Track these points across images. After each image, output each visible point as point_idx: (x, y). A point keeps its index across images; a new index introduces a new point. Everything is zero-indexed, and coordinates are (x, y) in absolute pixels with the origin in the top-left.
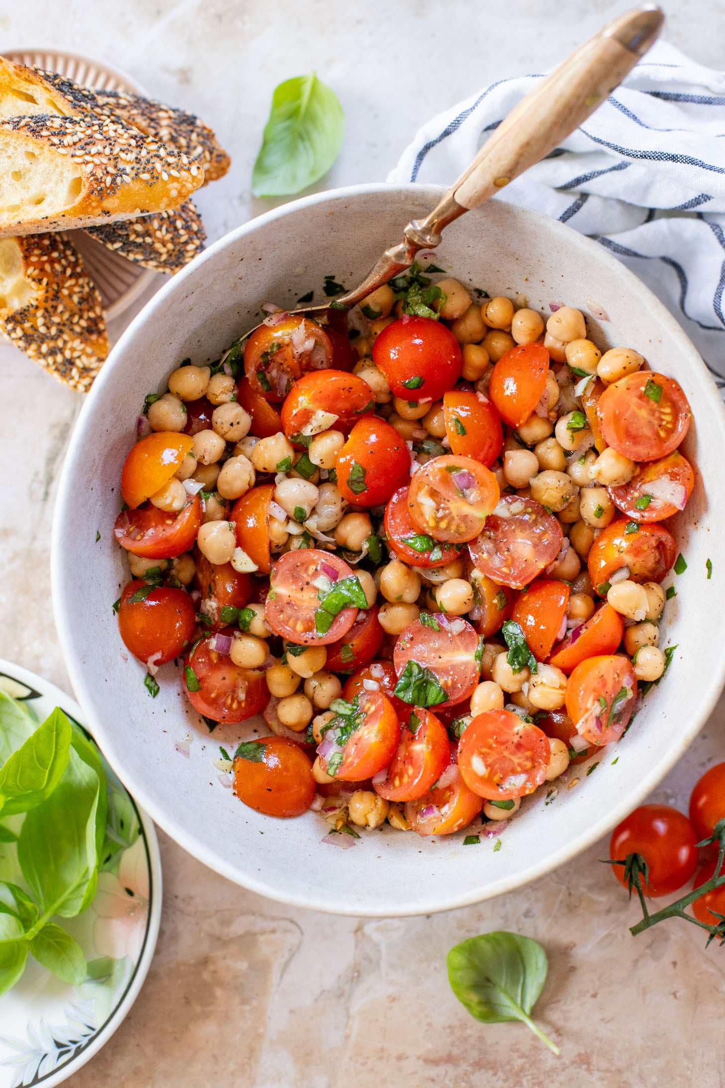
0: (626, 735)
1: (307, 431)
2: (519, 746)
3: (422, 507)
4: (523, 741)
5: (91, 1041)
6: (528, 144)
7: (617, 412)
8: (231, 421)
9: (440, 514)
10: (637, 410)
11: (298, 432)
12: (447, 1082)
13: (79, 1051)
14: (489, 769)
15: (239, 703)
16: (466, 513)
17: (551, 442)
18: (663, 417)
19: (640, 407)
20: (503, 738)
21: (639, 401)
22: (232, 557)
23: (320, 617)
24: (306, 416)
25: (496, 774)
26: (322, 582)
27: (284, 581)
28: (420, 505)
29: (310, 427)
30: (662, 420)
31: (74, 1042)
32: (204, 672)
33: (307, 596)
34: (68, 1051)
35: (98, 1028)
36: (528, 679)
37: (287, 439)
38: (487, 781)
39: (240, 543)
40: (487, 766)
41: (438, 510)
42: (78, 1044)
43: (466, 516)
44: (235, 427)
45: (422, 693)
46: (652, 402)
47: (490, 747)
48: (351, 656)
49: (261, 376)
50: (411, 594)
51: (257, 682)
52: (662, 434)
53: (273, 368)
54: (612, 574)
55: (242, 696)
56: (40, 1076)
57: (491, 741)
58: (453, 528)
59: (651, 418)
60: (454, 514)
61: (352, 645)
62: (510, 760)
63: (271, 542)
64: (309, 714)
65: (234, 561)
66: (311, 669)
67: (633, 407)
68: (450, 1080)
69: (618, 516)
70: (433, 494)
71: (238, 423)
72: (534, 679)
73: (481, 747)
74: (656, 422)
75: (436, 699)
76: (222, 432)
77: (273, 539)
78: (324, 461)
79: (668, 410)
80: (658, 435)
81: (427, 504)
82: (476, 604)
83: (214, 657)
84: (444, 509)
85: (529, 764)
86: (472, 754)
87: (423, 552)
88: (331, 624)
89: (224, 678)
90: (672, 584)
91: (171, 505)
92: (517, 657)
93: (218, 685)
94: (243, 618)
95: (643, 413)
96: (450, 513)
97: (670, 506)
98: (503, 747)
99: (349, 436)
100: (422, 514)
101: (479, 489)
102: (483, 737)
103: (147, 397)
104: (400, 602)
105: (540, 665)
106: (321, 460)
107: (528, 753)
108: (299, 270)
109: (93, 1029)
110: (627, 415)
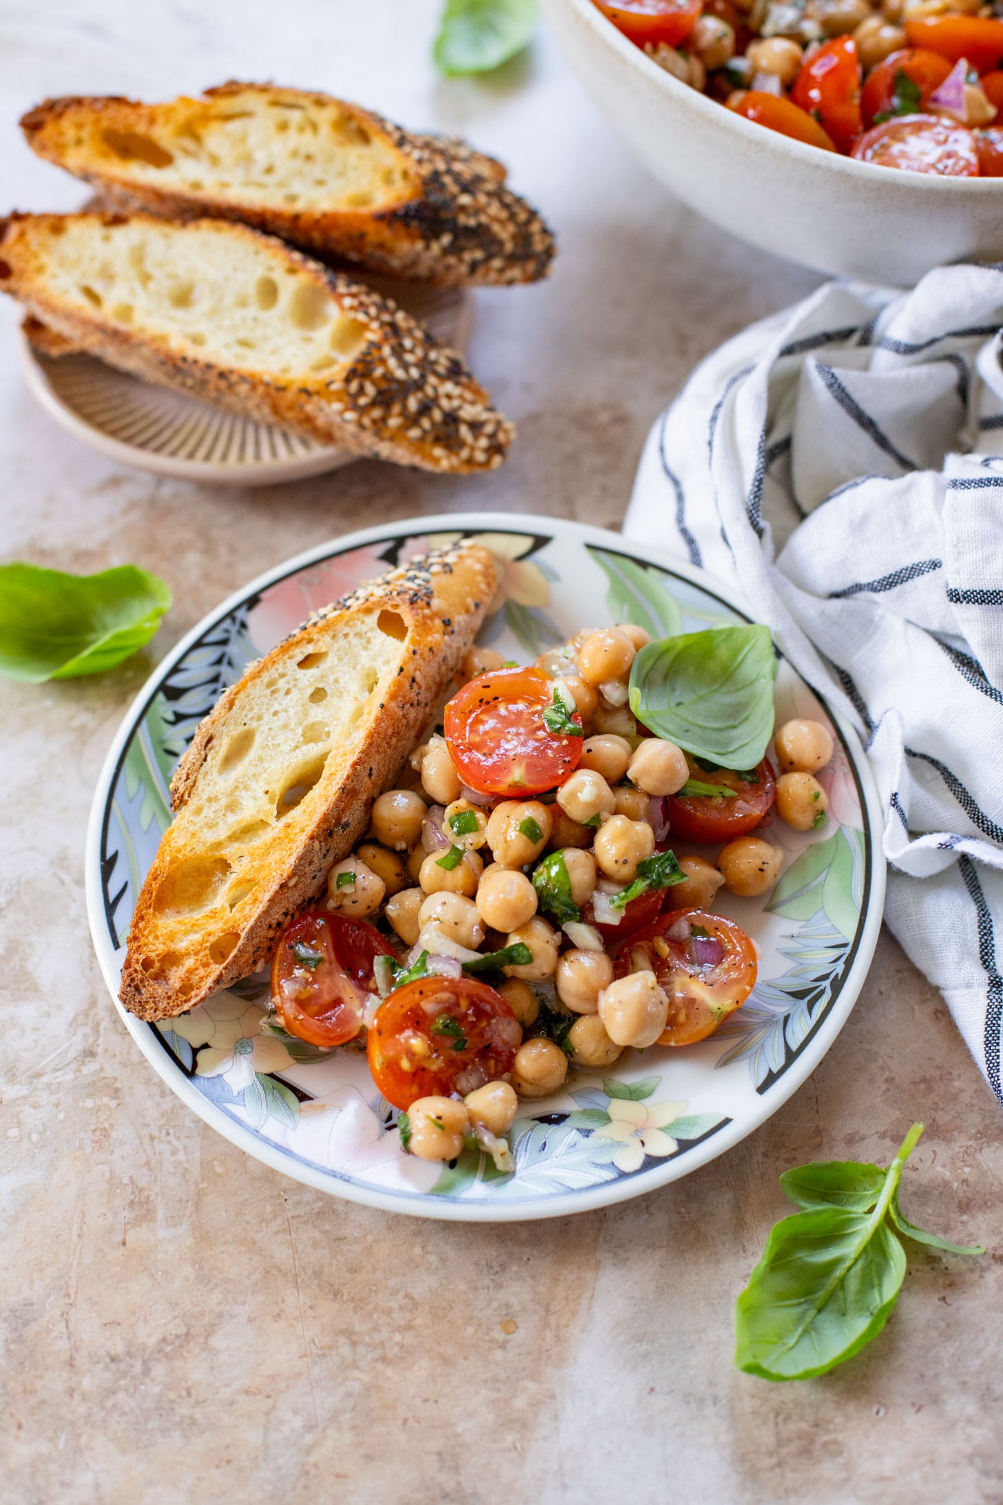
5: (849, 963)
12: (939, 1169)
13: (838, 985)
31: (824, 978)
34: (823, 992)
35: (851, 939)
42: (832, 976)
56: (794, 1047)
68: (944, 1166)
109: (845, 945)
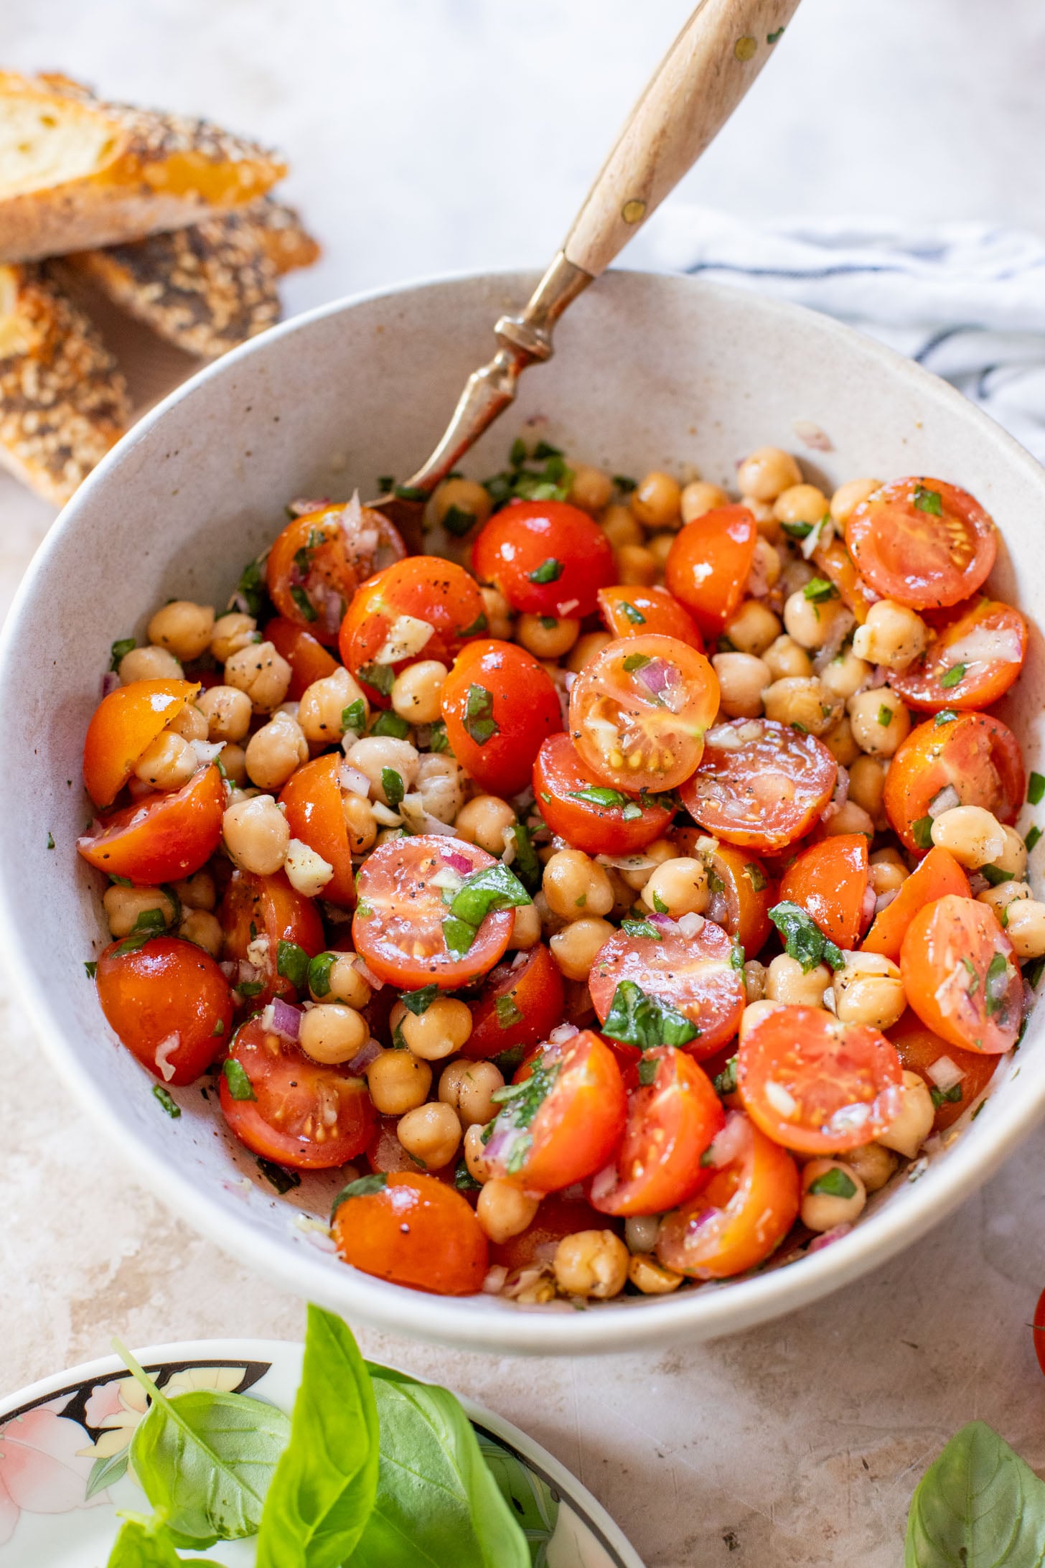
0: (1021, 1045)
1: (387, 656)
2: (843, 1060)
3: (594, 738)
4: (849, 1050)
6: (663, 133)
7: (880, 535)
8: (258, 662)
9: (627, 742)
10: (909, 531)
11: (370, 661)
14: (800, 1103)
15: (327, 1130)
16: (669, 731)
17: (782, 641)
18: (952, 535)
19: (913, 527)
20: (813, 1051)
21: (911, 519)
22: (285, 854)
23: (452, 928)
24: (381, 628)
25: (813, 1110)
26: (447, 878)
27: (381, 884)
28: (591, 734)
29: (388, 647)
30: (953, 540)
32: (257, 1072)
33: (422, 903)
36: (830, 983)
37: (355, 677)
38: (802, 1123)
39: (297, 830)
40: (796, 1098)
41: (621, 737)
43: (671, 736)
44: (265, 670)
45: (652, 1031)
46: (931, 517)
47: (793, 1067)
48: (515, 1013)
49: (298, 594)
50: (601, 896)
51: (353, 1098)
52: (958, 560)
53: (316, 583)
54: (931, 801)
55: (331, 1115)
57: (791, 1055)
58: (652, 766)
59: (935, 541)
60: (651, 735)
61: (514, 993)
62: (834, 1086)
63: (349, 832)
64: (453, 1126)
65: (290, 861)
66: (450, 1037)
67: (902, 527)
69: (918, 715)
70: (610, 710)
71: (270, 664)
72: (840, 977)
73: (778, 1067)
74: (943, 546)
75: (679, 1035)
76: (245, 683)
77: (352, 826)
78: (419, 699)
79: (958, 526)
80: (951, 561)
81: (603, 731)
82: (714, 893)
83: (272, 1043)
84: (633, 731)
85: (868, 1090)
86: (764, 1080)
87: (608, 807)
88: (473, 941)
89: (294, 1085)
90: (1031, 824)
91: (172, 765)
92: (805, 945)
93: (286, 1096)
94: (315, 968)
95: (921, 535)
96: (643, 737)
97: (1001, 664)
98: (816, 1065)
99: (455, 661)
100: (596, 751)
101: (684, 684)
102: (778, 1051)
103: (116, 645)
104: (585, 913)
105: (846, 953)
106: (415, 698)
107: (863, 1072)
108: (338, 459)
110: (897, 540)
